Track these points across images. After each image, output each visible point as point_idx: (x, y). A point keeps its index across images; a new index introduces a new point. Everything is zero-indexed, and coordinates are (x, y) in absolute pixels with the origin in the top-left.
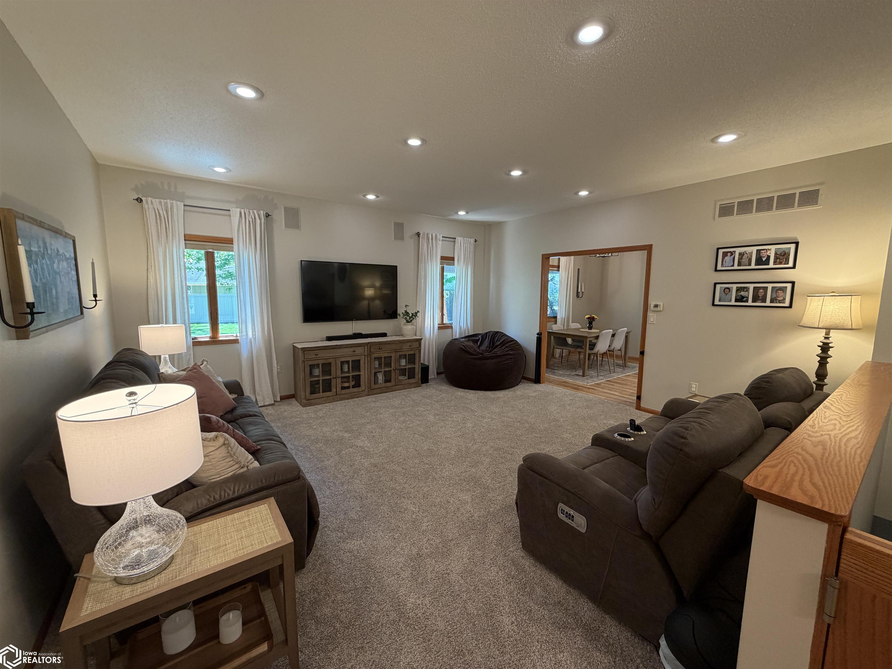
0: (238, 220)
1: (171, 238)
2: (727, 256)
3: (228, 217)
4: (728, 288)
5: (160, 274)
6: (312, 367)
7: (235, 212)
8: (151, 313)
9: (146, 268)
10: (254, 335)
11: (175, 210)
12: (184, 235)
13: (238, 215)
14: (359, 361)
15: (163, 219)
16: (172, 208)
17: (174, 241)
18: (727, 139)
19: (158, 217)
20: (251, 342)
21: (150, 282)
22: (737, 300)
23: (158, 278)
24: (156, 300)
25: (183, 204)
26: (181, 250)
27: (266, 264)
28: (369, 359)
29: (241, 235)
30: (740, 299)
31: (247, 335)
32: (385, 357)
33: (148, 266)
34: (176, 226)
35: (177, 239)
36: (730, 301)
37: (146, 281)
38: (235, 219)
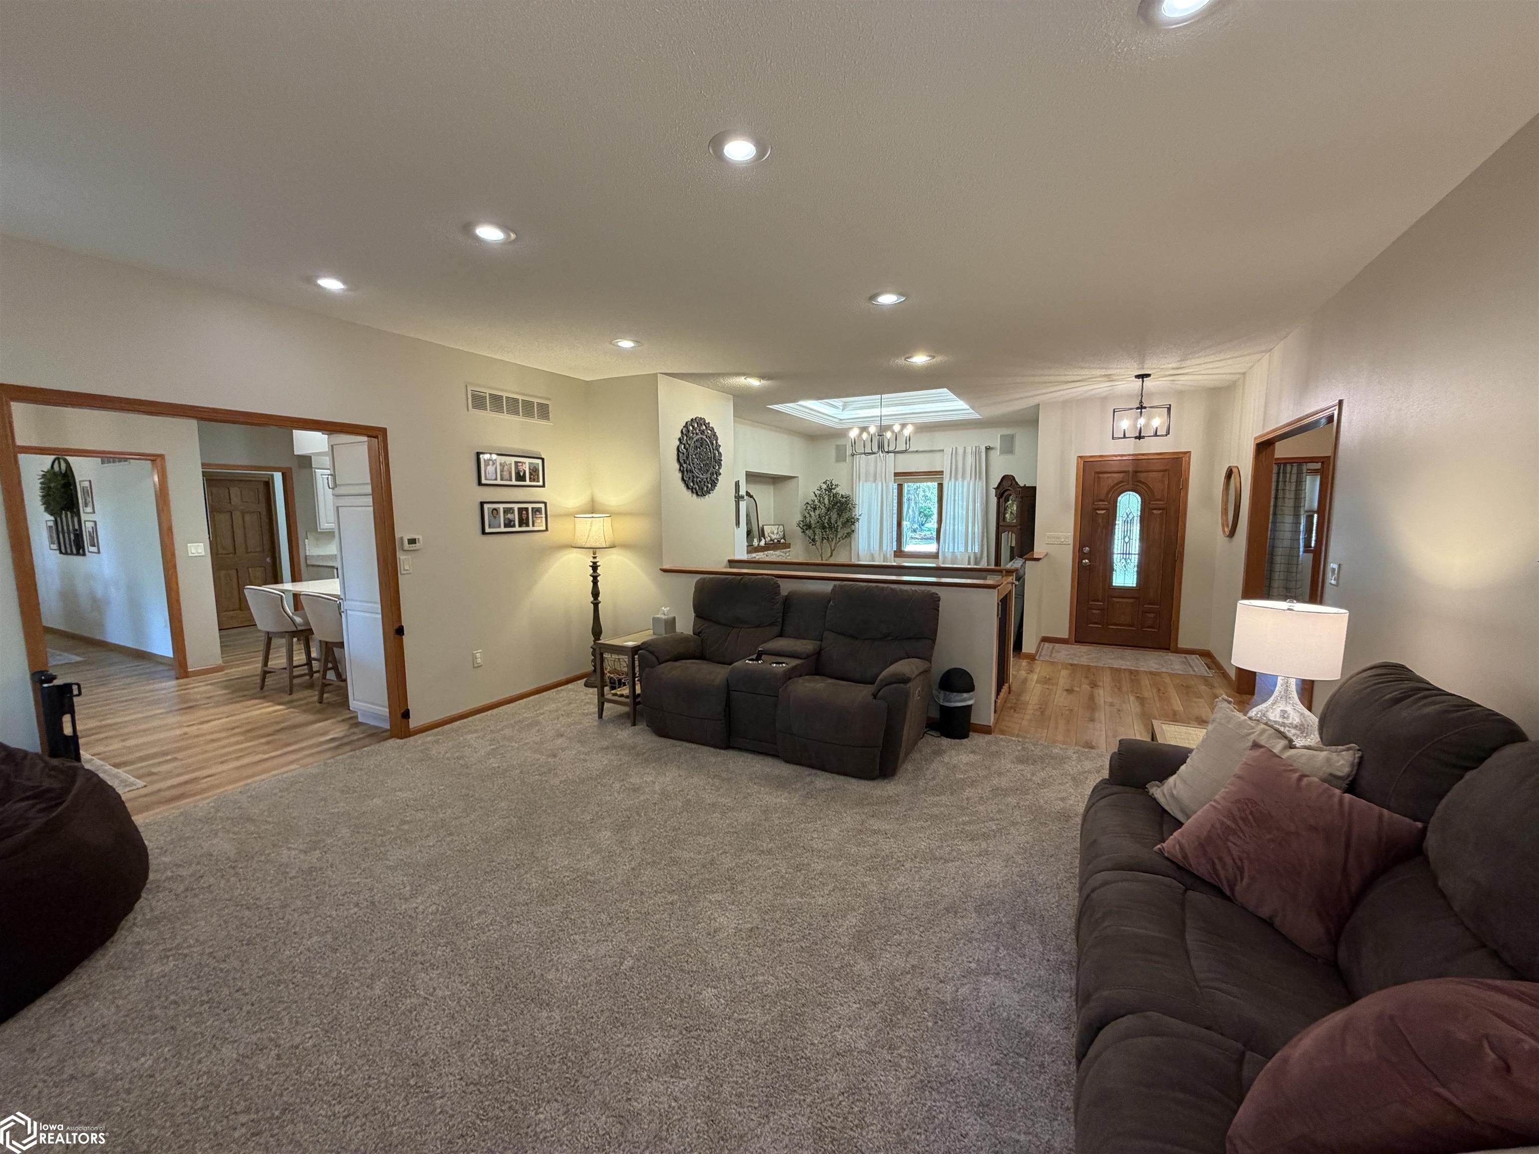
2: (489, 465)
4: (495, 509)
18: (626, 344)
22: (505, 526)
30: (509, 523)
36: (500, 527)
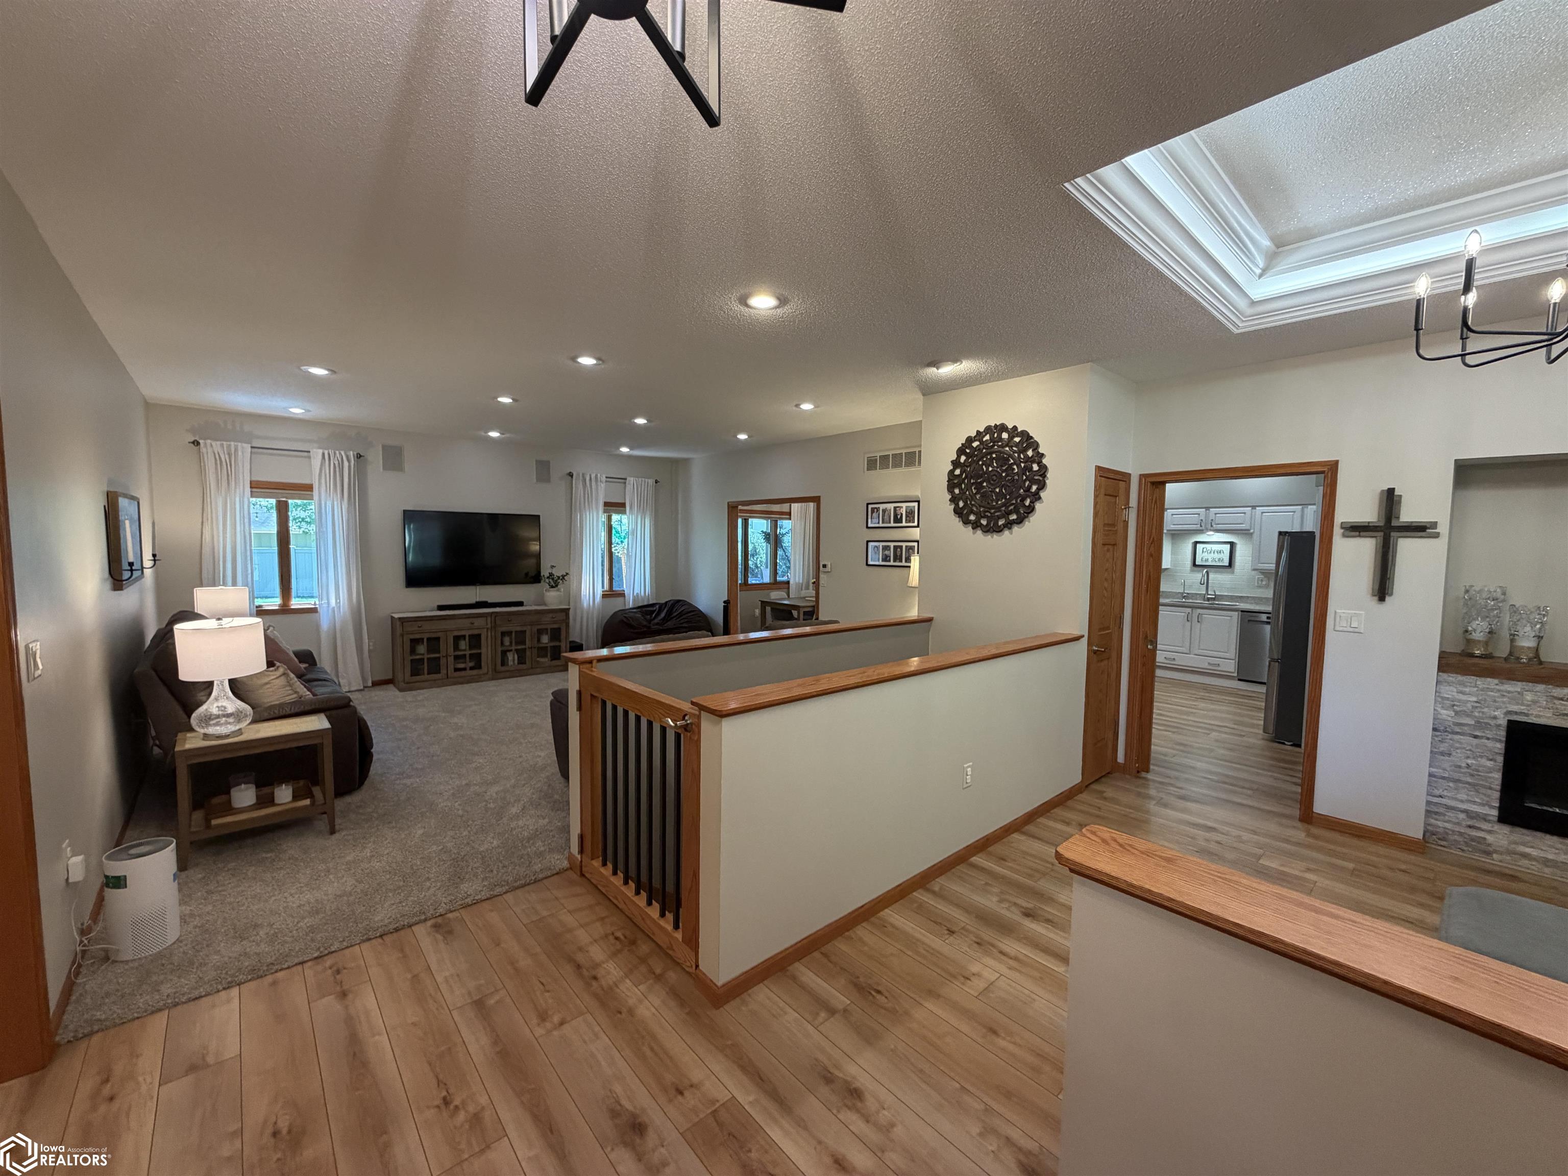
0: (319, 464)
1: (233, 485)
2: (875, 512)
3: (307, 459)
5: (218, 528)
6: (415, 642)
7: (317, 454)
8: (204, 575)
9: (201, 521)
10: (338, 603)
11: (240, 453)
12: (251, 482)
13: (320, 457)
14: (479, 636)
15: (224, 463)
16: (236, 450)
17: (238, 491)
19: (218, 462)
20: (334, 611)
21: (205, 539)
23: (215, 533)
24: (212, 557)
25: (250, 445)
26: (246, 500)
27: (356, 516)
28: (493, 634)
29: (323, 481)
30: (885, 558)
31: (328, 603)
32: (516, 632)
33: (203, 518)
34: (241, 471)
35: (241, 487)
37: (200, 536)
38: (316, 462)
